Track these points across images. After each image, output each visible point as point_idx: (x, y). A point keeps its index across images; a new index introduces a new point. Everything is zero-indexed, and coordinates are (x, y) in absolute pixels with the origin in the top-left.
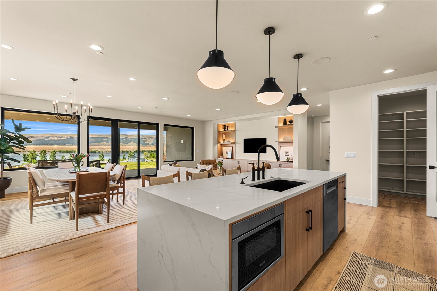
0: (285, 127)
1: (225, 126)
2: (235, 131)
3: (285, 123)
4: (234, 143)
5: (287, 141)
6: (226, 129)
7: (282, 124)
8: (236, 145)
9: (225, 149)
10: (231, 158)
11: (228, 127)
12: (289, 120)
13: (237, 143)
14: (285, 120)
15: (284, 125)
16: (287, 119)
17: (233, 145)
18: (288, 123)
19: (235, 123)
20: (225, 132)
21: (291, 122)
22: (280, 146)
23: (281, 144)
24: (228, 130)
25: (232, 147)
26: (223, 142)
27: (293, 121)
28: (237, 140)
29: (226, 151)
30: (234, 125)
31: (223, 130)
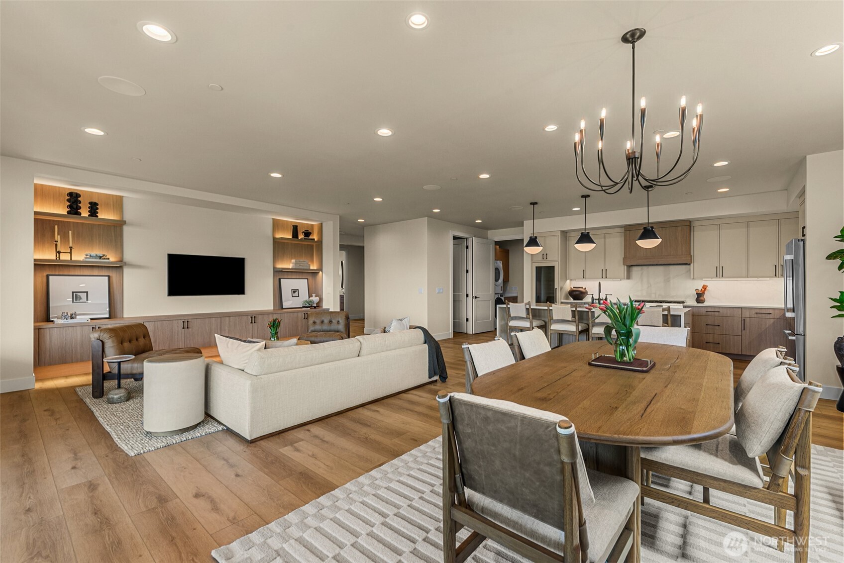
0: (295, 241)
1: (76, 197)
2: (120, 224)
3: (295, 235)
4: (119, 266)
5: (300, 269)
6: (85, 213)
7: (289, 235)
8: (127, 271)
10: (107, 316)
11: (95, 206)
12: (304, 230)
13: (133, 266)
14: (295, 228)
15: (293, 237)
16: (298, 227)
17: (114, 275)
18: (301, 236)
19: (121, 198)
20: (73, 219)
21: (307, 234)
22: (278, 278)
23: (280, 274)
24: (97, 216)
25: (109, 276)
26: (58, 259)
27: (310, 233)
28: (128, 256)
29: (74, 294)
30: (118, 203)
31: (64, 211)
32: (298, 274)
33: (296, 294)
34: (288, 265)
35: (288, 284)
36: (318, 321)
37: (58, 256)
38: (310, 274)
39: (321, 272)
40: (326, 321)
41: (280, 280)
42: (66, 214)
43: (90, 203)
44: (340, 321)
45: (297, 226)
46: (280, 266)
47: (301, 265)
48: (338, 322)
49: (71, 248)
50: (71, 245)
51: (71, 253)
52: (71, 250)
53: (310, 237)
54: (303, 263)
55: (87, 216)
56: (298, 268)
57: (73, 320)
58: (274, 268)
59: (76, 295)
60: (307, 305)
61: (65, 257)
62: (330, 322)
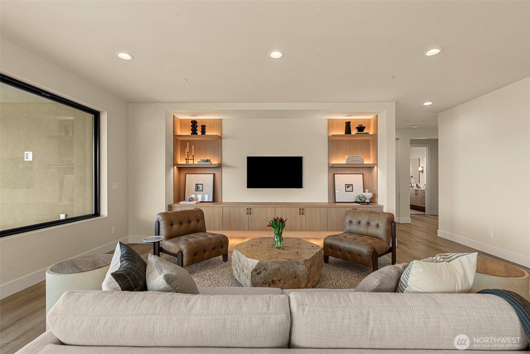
0: (348, 138)
1: (194, 123)
2: (220, 138)
3: (348, 130)
4: (220, 166)
5: (353, 164)
6: (199, 133)
7: (342, 132)
8: (224, 170)
9: (192, 179)
10: (212, 201)
11: (203, 127)
12: (357, 126)
13: (228, 166)
14: (348, 125)
15: (346, 133)
16: (351, 123)
17: (217, 172)
18: (354, 132)
19: (221, 120)
20: (194, 138)
21: (361, 129)
22: (332, 173)
23: (334, 169)
24: (205, 134)
25: (214, 174)
26: (187, 163)
27: (364, 128)
28: (225, 160)
29: (197, 185)
30: (219, 124)
31: (189, 133)
32: (353, 169)
33: (350, 189)
34: (341, 161)
35: (342, 179)
36: (355, 221)
37: (187, 162)
38: (366, 169)
39: (376, 167)
40: (364, 222)
41: (334, 175)
42: (190, 134)
43: (201, 126)
44: (380, 225)
45: (349, 123)
46: (335, 162)
47: (354, 160)
48: (378, 226)
49: (193, 156)
50: (193, 155)
51: (193, 159)
52: (193, 157)
53: (365, 131)
54: (356, 158)
55: (200, 134)
56: (350, 163)
57: (190, 202)
58: (329, 164)
59: (197, 186)
60: (359, 201)
61: (191, 162)
62: (368, 224)
